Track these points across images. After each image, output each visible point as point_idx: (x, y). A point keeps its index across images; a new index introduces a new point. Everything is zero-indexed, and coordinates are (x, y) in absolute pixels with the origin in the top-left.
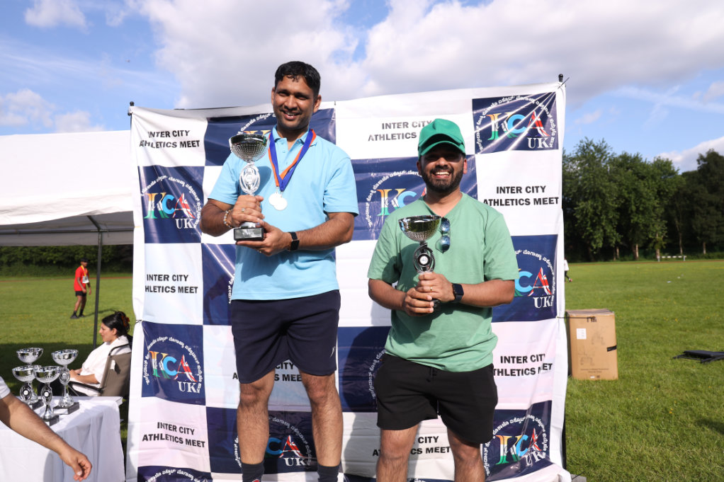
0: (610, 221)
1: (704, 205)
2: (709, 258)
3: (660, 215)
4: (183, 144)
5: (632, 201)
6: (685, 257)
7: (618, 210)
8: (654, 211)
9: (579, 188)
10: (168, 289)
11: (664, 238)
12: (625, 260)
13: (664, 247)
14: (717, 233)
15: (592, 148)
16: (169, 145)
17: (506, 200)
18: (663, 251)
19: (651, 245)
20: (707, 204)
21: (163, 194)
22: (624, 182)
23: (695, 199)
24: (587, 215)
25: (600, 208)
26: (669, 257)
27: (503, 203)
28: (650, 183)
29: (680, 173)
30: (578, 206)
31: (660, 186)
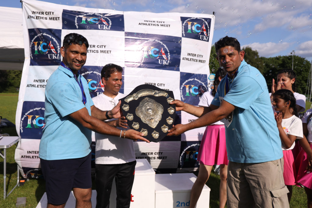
4: (50, 19)
10: (44, 86)
16: (43, 18)
17: (191, 59)
21: (41, 42)
27: (189, 60)
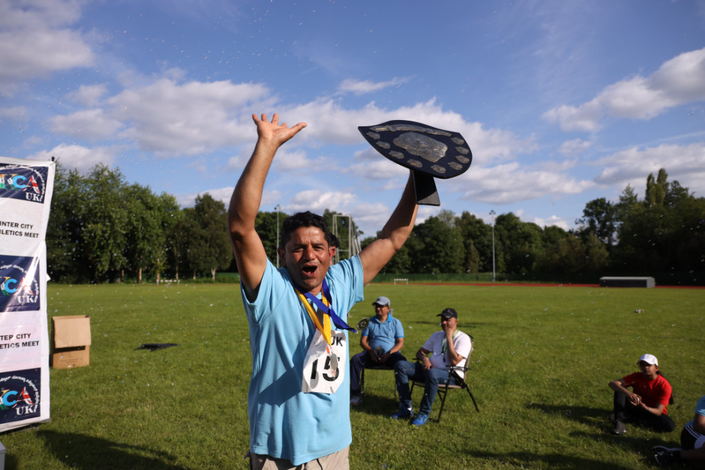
0: (119, 246)
1: (197, 238)
2: (197, 282)
3: (162, 244)
5: (139, 230)
6: (179, 281)
7: (126, 235)
8: (157, 239)
9: (90, 211)
11: (164, 264)
12: (128, 283)
13: (163, 272)
14: (204, 262)
15: (106, 173)
18: (162, 276)
19: (153, 269)
20: (199, 238)
22: (133, 210)
23: (191, 233)
24: (95, 236)
25: (109, 232)
26: (166, 281)
28: (156, 214)
29: (181, 209)
30: (87, 227)
31: (164, 217)
